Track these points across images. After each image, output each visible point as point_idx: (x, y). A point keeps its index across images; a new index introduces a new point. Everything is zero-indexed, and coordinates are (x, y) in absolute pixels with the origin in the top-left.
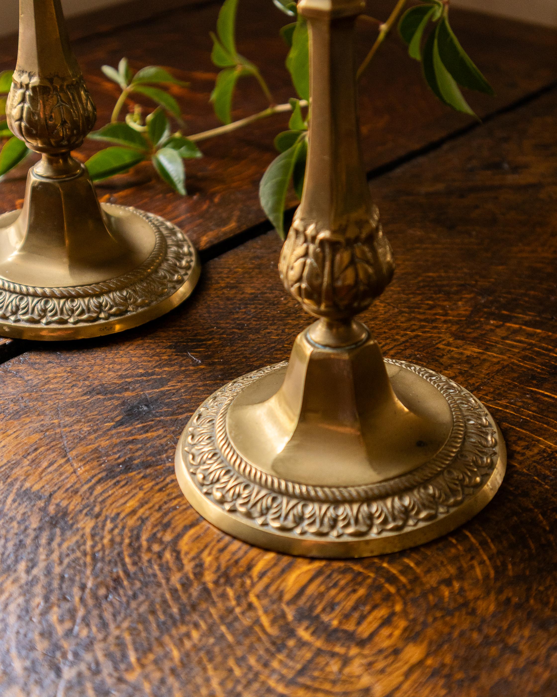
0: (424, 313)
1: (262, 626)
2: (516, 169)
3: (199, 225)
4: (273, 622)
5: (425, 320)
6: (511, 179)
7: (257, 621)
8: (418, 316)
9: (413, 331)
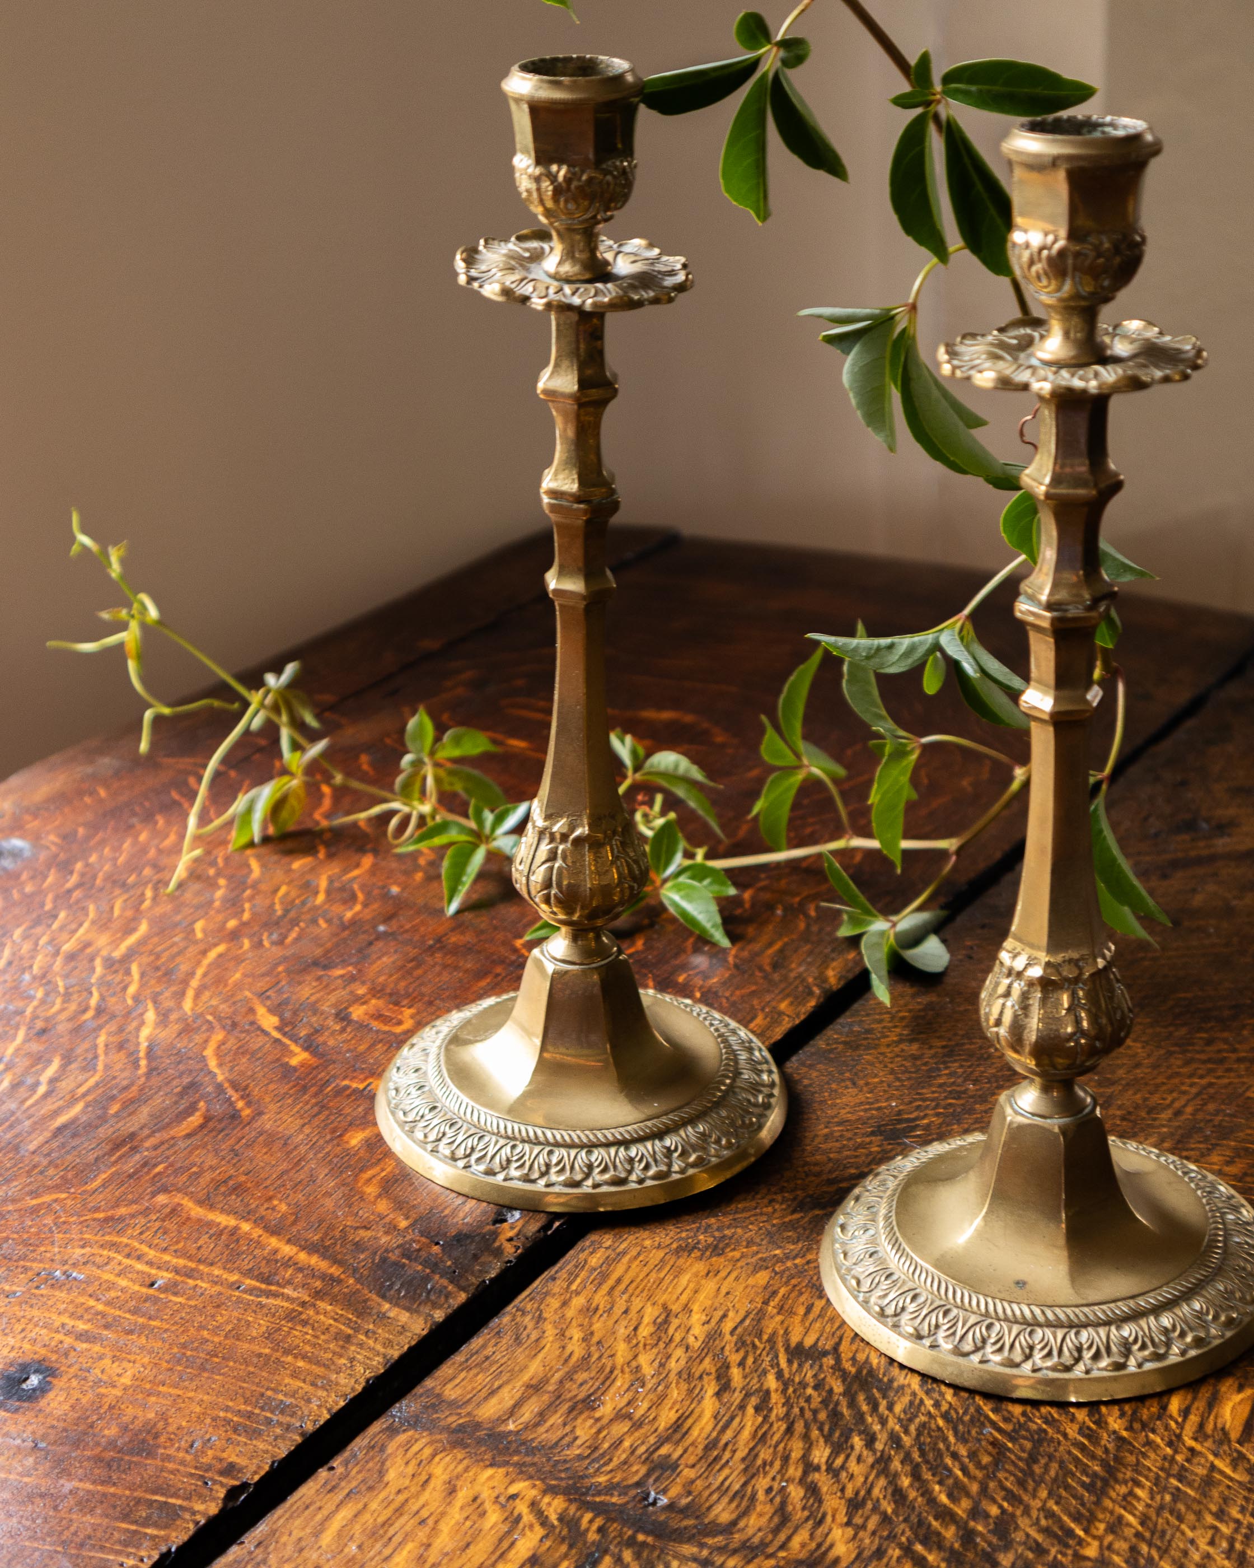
0: (1203, 1052)
1: (1222, 1473)
2: (1222, 828)
3: (810, 953)
4: (1234, 1466)
5: (1209, 1061)
6: (1222, 844)
7: (1213, 1467)
8: (1198, 1056)
9: (1201, 1077)
